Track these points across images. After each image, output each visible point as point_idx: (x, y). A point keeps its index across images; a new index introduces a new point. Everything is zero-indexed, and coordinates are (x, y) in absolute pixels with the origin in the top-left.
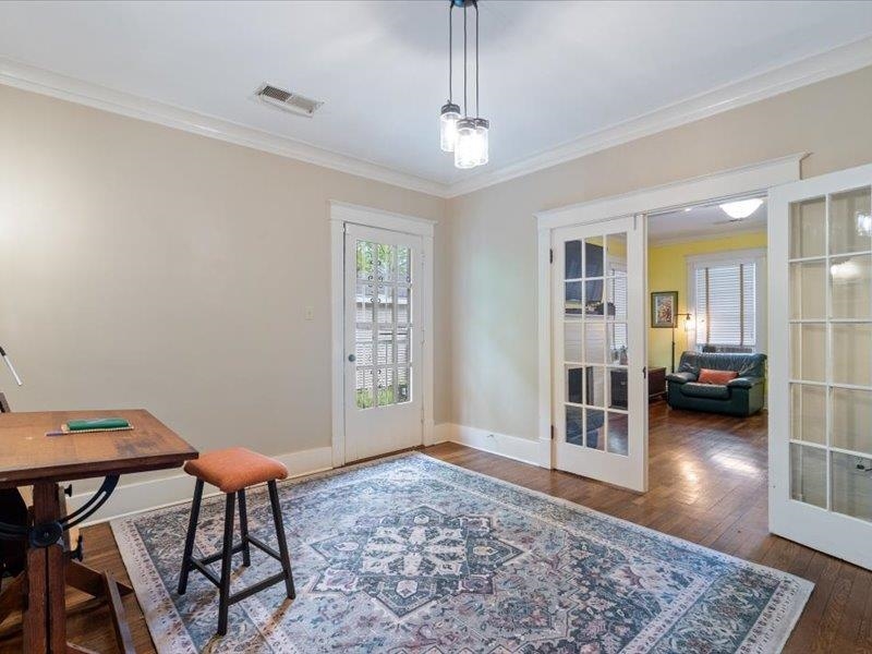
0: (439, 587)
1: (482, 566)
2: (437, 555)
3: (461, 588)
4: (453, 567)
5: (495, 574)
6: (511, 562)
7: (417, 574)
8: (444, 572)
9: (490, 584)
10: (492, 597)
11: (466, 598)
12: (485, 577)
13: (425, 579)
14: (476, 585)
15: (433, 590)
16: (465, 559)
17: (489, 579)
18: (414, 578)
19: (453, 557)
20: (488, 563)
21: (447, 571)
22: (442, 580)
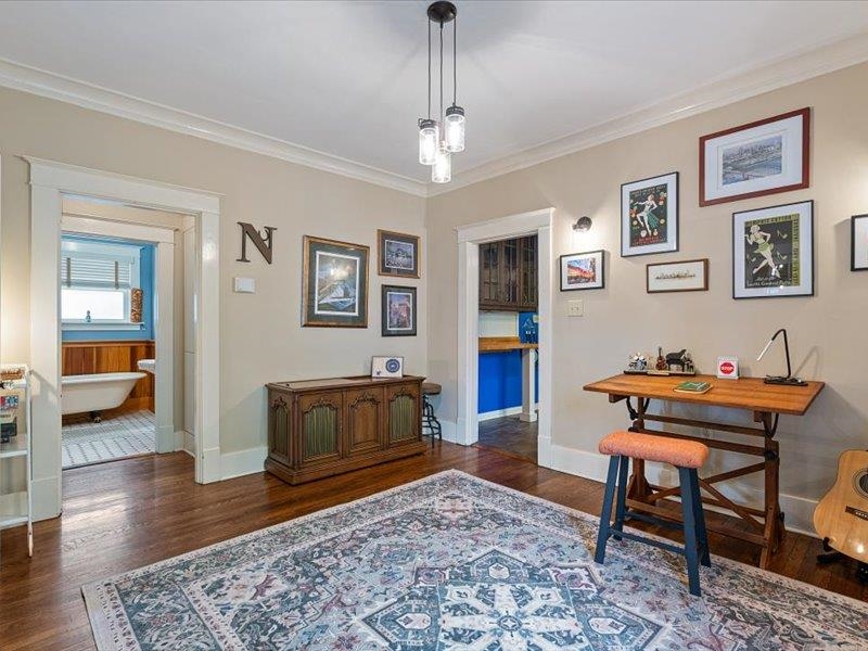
0: (468, 573)
1: (423, 598)
2: (477, 612)
3: (447, 572)
4: (455, 596)
5: (409, 588)
6: (387, 603)
7: (494, 586)
8: (465, 589)
9: (417, 576)
10: (418, 565)
11: (441, 564)
12: (422, 584)
13: (483, 580)
14: (431, 576)
15: (473, 570)
16: (442, 609)
17: (417, 582)
18: (495, 581)
19: (456, 608)
20: (414, 604)
21: (462, 589)
22: (466, 579)
